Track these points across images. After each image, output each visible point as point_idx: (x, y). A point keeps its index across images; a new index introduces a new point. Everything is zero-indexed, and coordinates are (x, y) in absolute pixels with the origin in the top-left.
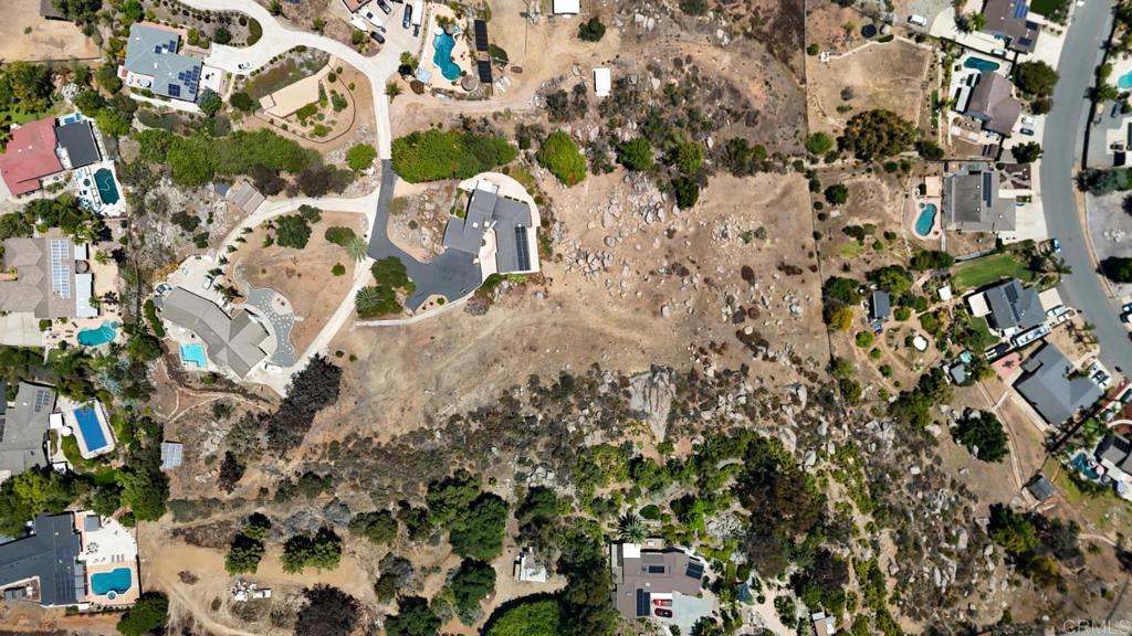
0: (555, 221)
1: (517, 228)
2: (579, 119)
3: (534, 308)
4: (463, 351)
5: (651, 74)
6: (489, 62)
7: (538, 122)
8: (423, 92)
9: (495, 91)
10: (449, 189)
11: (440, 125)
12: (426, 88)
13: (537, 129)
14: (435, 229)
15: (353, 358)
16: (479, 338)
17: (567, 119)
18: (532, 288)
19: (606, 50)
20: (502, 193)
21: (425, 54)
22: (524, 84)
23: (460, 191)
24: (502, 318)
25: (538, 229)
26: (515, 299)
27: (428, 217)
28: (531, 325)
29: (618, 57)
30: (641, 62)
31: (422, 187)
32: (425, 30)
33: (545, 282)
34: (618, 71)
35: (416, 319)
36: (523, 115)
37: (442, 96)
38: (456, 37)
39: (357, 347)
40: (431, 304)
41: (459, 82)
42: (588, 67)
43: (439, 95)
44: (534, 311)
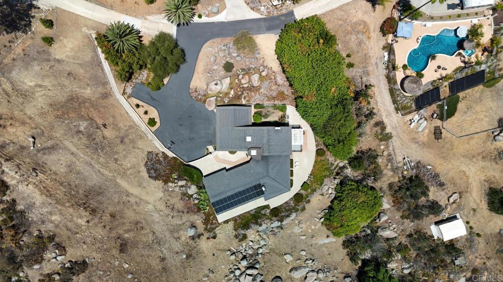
0: (282, 221)
1: (260, 186)
2: (400, 214)
3: (175, 230)
4: (97, 166)
5: (469, 274)
6: (440, 100)
7: (385, 172)
8: (384, 35)
9: (409, 117)
10: (281, 95)
11: (350, 65)
12: (391, 36)
13: (377, 174)
14: (232, 92)
15: (49, 41)
16: (119, 180)
17: (397, 202)
18: (198, 220)
19: (482, 220)
20: (295, 157)
21: (429, 24)
22: (424, 145)
23: (283, 108)
24: (150, 199)
25: (267, 207)
26: (180, 205)
27: (243, 81)
28: (154, 233)
29: (478, 235)
30: (478, 260)
31: (275, 65)
32: (459, 16)
33: (209, 231)
34: (464, 240)
35: (122, 100)
36: (390, 155)
37: (386, 59)
38: (460, 54)
39: (65, 41)
40: (146, 113)
41: (409, 72)
42: (459, 208)
43: (386, 54)
44: (172, 232)
